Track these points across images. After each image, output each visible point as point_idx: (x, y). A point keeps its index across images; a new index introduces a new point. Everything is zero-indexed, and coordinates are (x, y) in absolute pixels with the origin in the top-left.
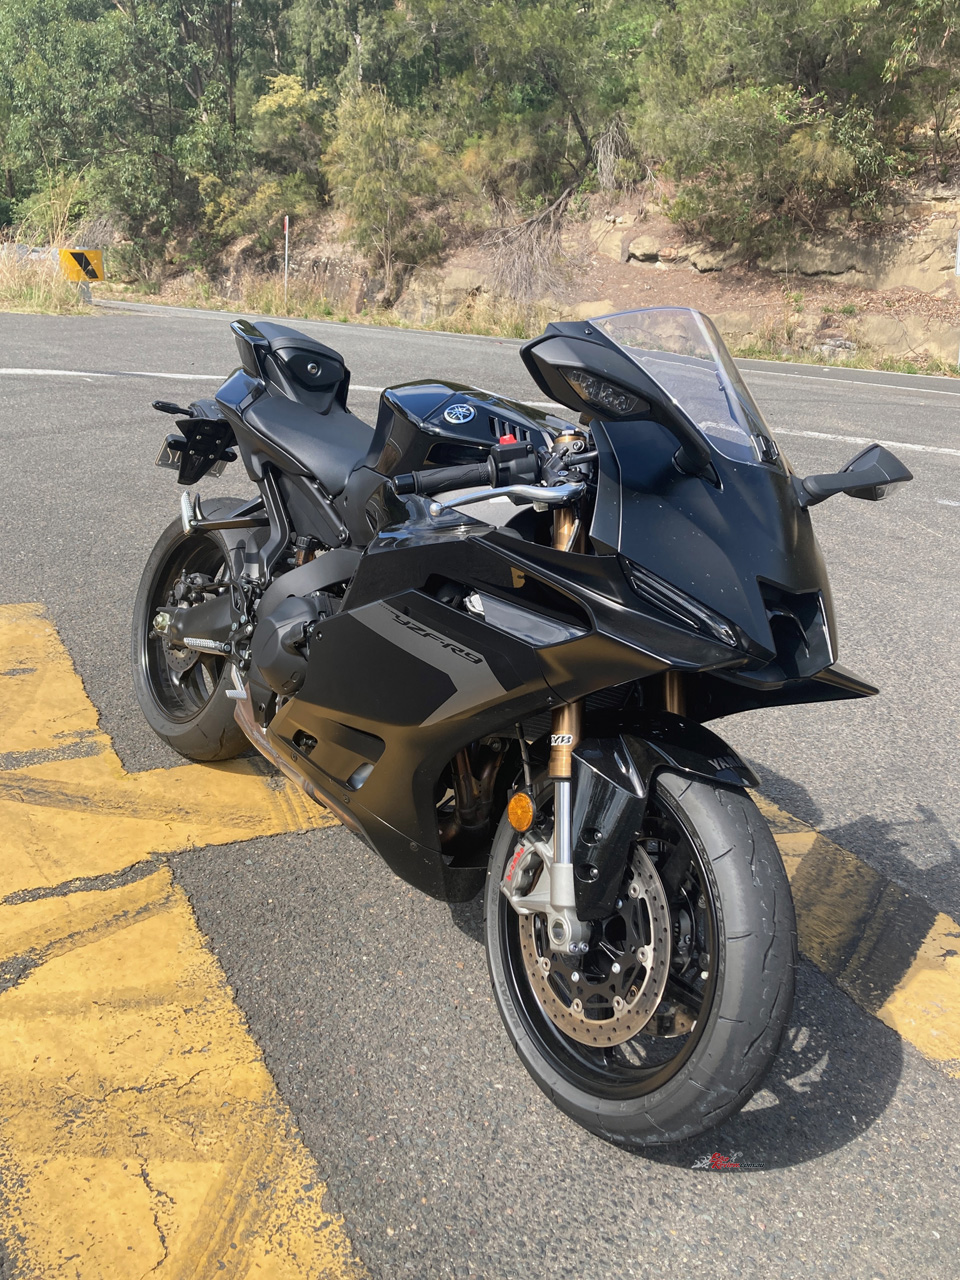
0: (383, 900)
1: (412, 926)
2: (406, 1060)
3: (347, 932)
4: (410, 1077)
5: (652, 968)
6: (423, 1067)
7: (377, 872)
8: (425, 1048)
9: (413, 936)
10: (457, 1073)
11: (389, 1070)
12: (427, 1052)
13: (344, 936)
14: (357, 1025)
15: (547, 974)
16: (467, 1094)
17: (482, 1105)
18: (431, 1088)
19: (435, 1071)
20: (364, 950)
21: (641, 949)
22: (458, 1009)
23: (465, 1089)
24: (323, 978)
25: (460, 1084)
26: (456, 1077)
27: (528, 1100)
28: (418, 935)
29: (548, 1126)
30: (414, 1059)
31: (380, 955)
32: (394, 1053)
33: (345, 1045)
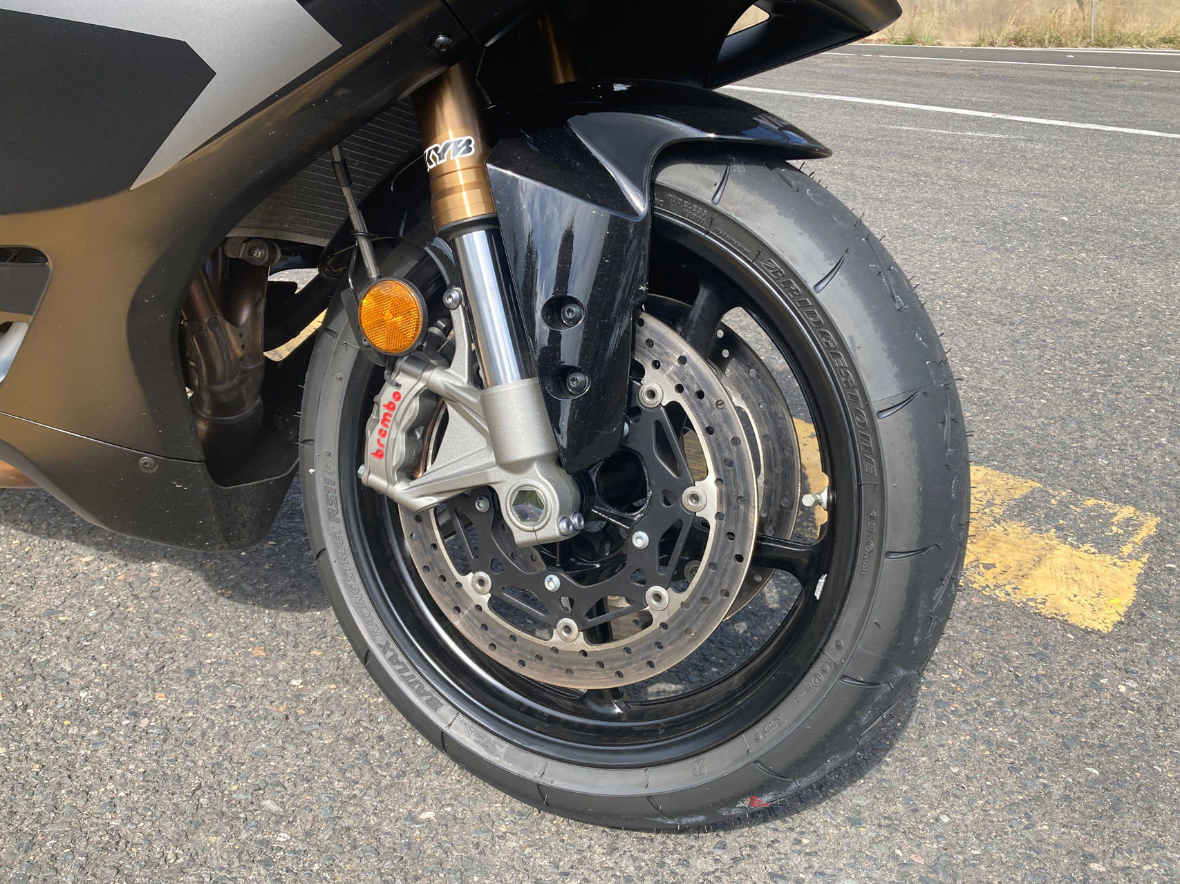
0: (75, 596)
1: (147, 619)
2: (244, 836)
3: (30, 663)
4: (267, 863)
5: (719, 516)
6: (283, 837)
7: (46, 559)
8: (269, 804)
9: (155, 634)
10: (348, 822)
11: (222, 869)
12: (275, 808)
13: (27, 672)
14: (121, 811)
15: (487, 597)
16: (382, 851)
17: (417, 859)
18: (316, 867)
19: (308, 834)
20: (76, 682)
21: (689, 491)
22: (291, 719)
23: (375, 844)
24: (15, 755)
25: (362, 839)
26: (348, 829)
27: (486, 819)
28: (164, 630)
29: (540, 846)
30: (259, 827)
31: (110, 680)
32: (216, 833)
33: (111, 858)
